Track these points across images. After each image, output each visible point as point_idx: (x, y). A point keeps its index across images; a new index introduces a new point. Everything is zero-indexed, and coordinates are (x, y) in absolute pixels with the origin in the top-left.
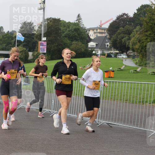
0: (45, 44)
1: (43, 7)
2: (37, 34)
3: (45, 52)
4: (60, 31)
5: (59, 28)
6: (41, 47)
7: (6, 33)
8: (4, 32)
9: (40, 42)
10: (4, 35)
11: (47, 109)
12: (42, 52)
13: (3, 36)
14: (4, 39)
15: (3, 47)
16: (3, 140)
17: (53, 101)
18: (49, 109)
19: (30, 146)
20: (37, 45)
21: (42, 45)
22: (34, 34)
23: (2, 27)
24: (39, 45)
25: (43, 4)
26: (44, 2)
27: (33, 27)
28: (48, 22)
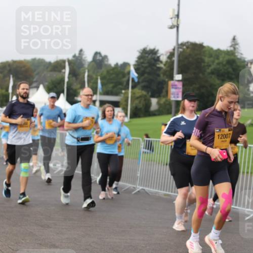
0: (179, 87)
1: (175, 24)
2: (164, 68)
3: (180, 99)
4: (203, 64)
5: (201, 59)
7: (113, 66)
8: (110, 65)
9: (172, 82)
10: (110, 70)
12: (174, 99)
14: (109, 76)
15: (108, 89)
20: (165, 86)
21: (175, 87)
22: (159, 69)
23: (106, 57)
24: (170, 87)
25: (176, 19)
26: (178, 16)
27: (159, 57)
28: (184, 49)
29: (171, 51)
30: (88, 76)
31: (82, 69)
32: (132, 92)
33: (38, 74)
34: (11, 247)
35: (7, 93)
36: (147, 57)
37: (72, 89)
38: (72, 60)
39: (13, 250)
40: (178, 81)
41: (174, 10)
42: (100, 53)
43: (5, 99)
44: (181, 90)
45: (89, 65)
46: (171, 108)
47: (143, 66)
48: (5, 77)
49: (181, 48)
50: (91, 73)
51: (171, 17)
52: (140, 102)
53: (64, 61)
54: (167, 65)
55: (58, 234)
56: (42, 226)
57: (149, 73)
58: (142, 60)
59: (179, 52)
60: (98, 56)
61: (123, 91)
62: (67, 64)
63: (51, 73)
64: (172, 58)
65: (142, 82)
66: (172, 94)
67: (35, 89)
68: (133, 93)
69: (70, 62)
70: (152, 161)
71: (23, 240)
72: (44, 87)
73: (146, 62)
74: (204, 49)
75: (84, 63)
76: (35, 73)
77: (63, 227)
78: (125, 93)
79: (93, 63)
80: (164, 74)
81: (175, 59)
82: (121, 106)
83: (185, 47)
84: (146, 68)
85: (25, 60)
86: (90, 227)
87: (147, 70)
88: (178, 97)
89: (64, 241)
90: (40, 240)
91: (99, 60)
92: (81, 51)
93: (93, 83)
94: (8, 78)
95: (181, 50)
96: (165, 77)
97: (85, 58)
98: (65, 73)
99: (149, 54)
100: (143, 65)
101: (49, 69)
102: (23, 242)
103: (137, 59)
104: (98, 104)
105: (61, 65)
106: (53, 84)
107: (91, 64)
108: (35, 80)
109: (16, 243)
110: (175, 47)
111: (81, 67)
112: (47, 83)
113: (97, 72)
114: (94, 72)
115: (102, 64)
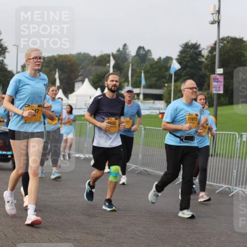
0: (221, 80)
1: (217, 19)
2: (206, 62)
3: (222, 92)
4: (243, 58)
5: (241, 53)
6: (214, 84)
7: (156, 60)
8: (153, 59)
9: (213, 76)
10: (154, 64)
11: (225, 184)
12: (215, 92)
13: (151, 65)
14: (153, 70)
15: (152, 82)
16: (156, 234)
17: (235, 172)
18: (228, 184)
19: (199, 243)
20: (207, 80)
21: (217, 80)
22: (201, 63)
23: (149, 51)
24: (212, 80)
25: (217, 14)
26: (219, 12)
27: (200, 52)
28: (225, 44)
29: (213, 45)
30: (132, 70)
31: (126, 63)
32: (174, 86)
33: (82, 68)
34: (59, 236)
36: (190, 51)
38: (116, 54)
40: (220, 74)
41: (215, 6)
42: (143, 48)
44: (223, 83)
46: (213, 101)
47: (185, 61)
48: (50, 71)
49: (222, 43)
50: (134, 67)
51: (212, 13)
53: (108, 56)
54: (209, 59)
55: (104, 223)
56: (88, 216)
57: (191, 67)
58: (184, 55)
59: (220, 47)
60: (142, 50)
61: (166, 85)
62: (112, 58)
63: (96, 67)
64: (213, 52)
65: (185, 75)
66: (214, 87)
67: (81, 83)
68: (176, 87)
69: (114, 57)
71: (70, 229)
72: (89, 81)
73: (188, 56)
74: (244, 44)
75: (127, 57)
76: (80, 67)
77: (109, 217)
78: (168, 86)
79: (137, 57)
80: (206, 68)
81: (217, 53)
82: (164, 99)
83: (225, 42)
84: (188, 62)
85: (70, 55)
86: (135, 216)
87: (189, 64)
88: (219, 90)
89: (110, 230)
90: (87, 229)
91: (142, 54)
92: (125, 45)
93: (137, 77)
94: (54, 72)
95: (222, 44)
96: (207, 71)
97: (129, 52)
98: (109, 67)
99: (191, 49)
100: (185, 59)
101: (94, 63)
103: (179, 54)
104: (141, 97)
105: (105, 59)
106: (98, 78)
107: (135, 58)
108: (80, 74)
109: (64, 232)
110: (216, 42)
111: (125, 61)
112: (92, 77)
113: (141, 66)
114: (137, 66)
115: (145, 58)
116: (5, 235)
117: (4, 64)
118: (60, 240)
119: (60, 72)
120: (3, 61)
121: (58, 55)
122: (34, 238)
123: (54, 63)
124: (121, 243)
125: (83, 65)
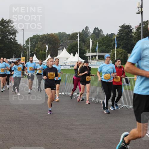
2: (135, 36)
7: (105, 35)
8: (104, 35)
10: (104, 38)
13: (102, 39)
14: (104, 42)
15: (103, 49)
16: (108, 139)
19: (134, 144)
22: (132, 36)
23: (101, 30)
25: (141, 8)
26: (142, 6)
27: (131, 30)
29: (138, 26)
31: (87, 38)
33: (62, 41)
34: (51, 142)
35: (45, 53)
36: (125, 30)
37: (82, 49)
39: (52, 143)
41: (139, 3)
42: (97, 28)
43: (44, 56)
45: (91, 35)
48: (43, 43)
51: (138, 7)
52: (121, 56)
53: (77, 34)
55: (78, 133)
56: (68, 129)
57: (126, 39)
58: (122, 32)
60: (97, 30)
61: (112, 50)
63: (70, 41)
64: (139, 30)
65: (122, 44)
67: (61, 50)
68: (117, 51)
69: (80, 34)
70: (130, 90)
71: (57, 137)
72: (66, 49)
73: (124, 33)
75: (88, 34)
76: (61, 41)
77: (80, 129)
79: (94, 34)
80: (135, 39)
81: (141, 30)
84: (124, 36)
85: (54, 33)
86: (95, 129)
87: (125, 38)
89: (81, 137)
90: (67, 137)
91: (97, 32)
92: (87, 27)
94: (45, 44)
95: (144, 26)
97: (89, 31)
99: (126, 28)
100: (122, 35)
101: (69, 39)
102: (58, 138)
103: (119, 32)
104: (97, 57)
105: (75, 36)
106: (71, 47)
107: (93, 35)
108: (60, 45)
109: (54, 139)
110: (140, 24)
111: (87, 37)
112: (67, 47)
113: (96, 40)
114: (94, 40)
115: (99, 35)
116: (19, 142)
117: (16, 40)
118: (51, 144)
119: (48, 44)
120: (15, 38)
121: (47, 34)
122: (36, 143)
123: (45, 39)
124: (88, 145)
125: (62, 40)
